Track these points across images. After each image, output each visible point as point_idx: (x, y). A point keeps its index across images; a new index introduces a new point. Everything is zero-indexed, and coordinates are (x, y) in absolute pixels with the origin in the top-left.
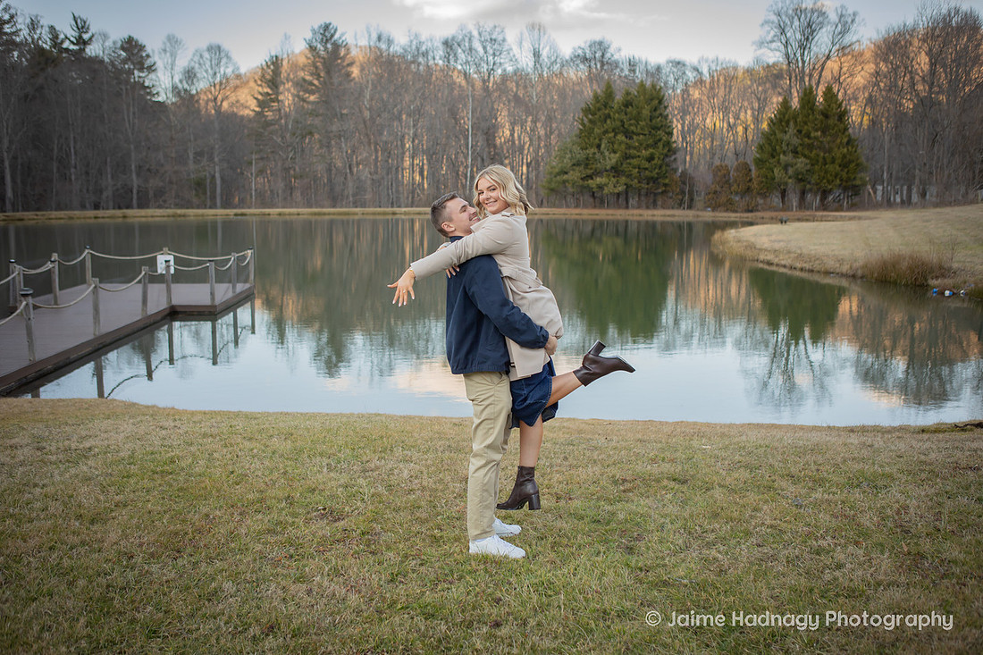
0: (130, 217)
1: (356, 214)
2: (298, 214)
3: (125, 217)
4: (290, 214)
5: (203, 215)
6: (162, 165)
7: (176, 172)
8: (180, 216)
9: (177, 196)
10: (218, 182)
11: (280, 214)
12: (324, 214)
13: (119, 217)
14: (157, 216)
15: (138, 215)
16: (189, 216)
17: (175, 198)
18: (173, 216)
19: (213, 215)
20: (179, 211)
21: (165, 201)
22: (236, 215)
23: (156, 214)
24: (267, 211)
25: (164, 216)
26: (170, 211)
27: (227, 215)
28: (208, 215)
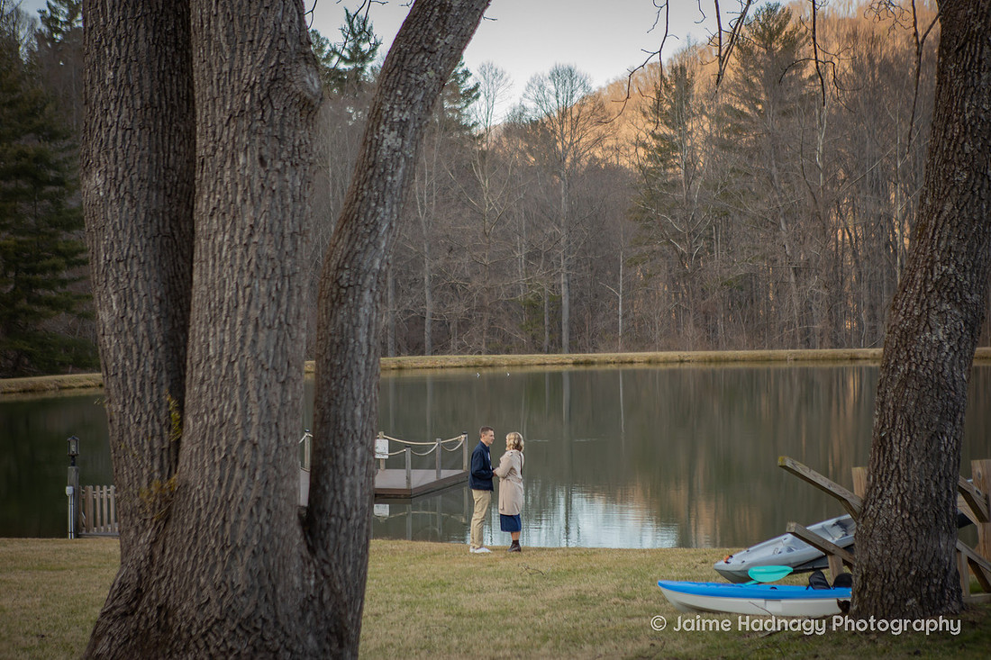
0: (407, 369)
1: (785, 360)
2: (682, 361)
3: (400, 369)
4: (666, 362)
5: (522, 365)
6: (468, 279)
7: (489, 290)
8: (485, 366)
9: (491, 331)
10: (565, 302)
11: (649, 362)
12: (727, 361)
13: (393, 369)
14: (452, 367)
15: (420, 365)
16: (500, 366)
17: (488, 333)
18: (475, 366)
19: (539, 365)
20: (484, 358)
21: (470, 339)
22: (576, 363)
23: (449, 363)
24: (629, 355)
25: (460, 367)
26: (471, 358)
27: (563, 364)
28: (530, 365)
